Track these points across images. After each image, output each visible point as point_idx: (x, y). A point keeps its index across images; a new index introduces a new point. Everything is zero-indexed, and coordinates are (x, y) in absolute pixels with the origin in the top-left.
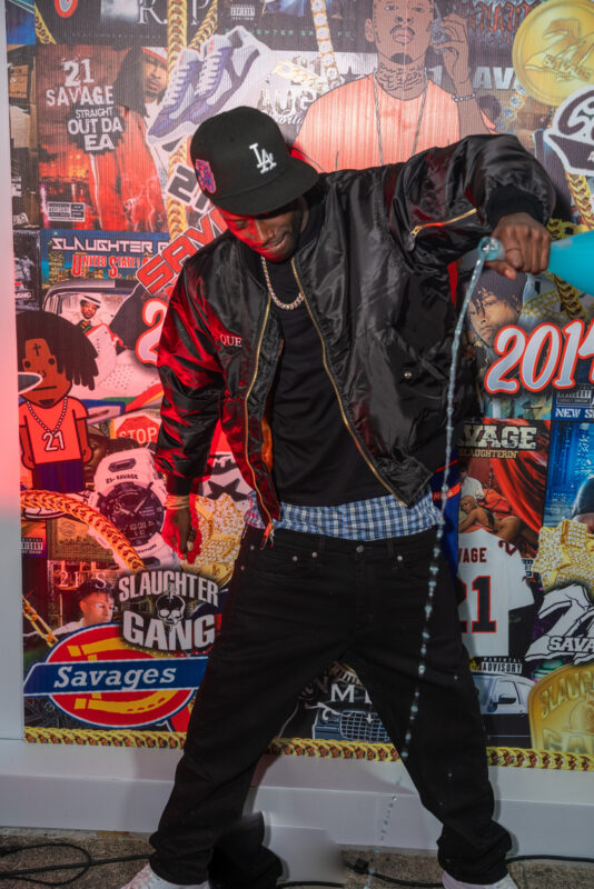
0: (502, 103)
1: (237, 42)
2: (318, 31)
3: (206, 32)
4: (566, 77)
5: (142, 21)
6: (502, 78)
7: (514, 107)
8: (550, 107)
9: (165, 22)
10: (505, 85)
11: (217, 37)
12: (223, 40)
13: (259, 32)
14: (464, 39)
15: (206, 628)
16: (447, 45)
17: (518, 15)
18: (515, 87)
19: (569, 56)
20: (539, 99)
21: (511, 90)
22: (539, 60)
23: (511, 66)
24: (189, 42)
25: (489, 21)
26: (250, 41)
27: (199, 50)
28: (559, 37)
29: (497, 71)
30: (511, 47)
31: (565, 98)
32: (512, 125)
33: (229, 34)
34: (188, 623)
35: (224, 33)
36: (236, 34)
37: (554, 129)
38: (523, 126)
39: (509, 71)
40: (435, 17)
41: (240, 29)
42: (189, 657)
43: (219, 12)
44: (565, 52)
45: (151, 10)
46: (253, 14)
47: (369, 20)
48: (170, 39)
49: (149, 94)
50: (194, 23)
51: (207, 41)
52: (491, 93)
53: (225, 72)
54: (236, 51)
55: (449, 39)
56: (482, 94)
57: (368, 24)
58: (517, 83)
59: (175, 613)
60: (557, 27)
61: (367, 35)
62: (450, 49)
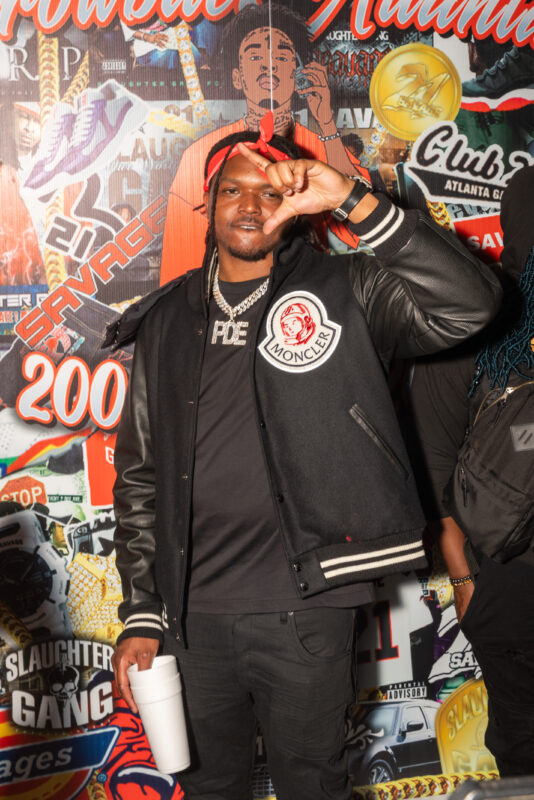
0: (365, 140)
1: (110, 94)
2: (188, 81)
3: (78, 86)
4: (419, 115)
5: (13, 78)
6: (362, 119)
7: (374, 144)
8: (407, 142)
9: (37, 78)
10: (366, 124)
11: (90, 90)
12: (96, 93)
13: (131, 84)
14: (325, 83)
15: (102, 697)
16: (311, 90)
17: (372, 61)
18: (374, 125)
19: (420, 96)
20: (397, 136)
21: (371, 128)
22: (394, 100)
23: (369, 106)
24: (62, 96)
25: (346, 67)
26: (122, 92)
27: (72, 104)
28: (410, 80)
29: (358, 111)
30: (368, 90)
31: (419, 134)
32: (375, 161)
33: (102, 87)
34: (84, 694)
35: (96, 86)
36: (109, 88)
37: (412, 162)
38: (385, 161)
39: (368, 111)
40: (298, 65)
41: (112, 81)
42: (87, 733)
43: (90, 67)
44: (416, 92)
45: (22, 67)
46: (124, 67)
47: (235, 70)
48: (42, 95)
49: (21, 147)
50: (66, 78)
51: (80, 95)
52: (354, 132)
53: (99, 123)
54: (109, 103)
55: (311, 84)
56: (346, 133)
57: (235, 73)
58: (376, 122)
59: (70, 686)
60: (407, 70)
61: (235, 83)
62: (314, 94)
